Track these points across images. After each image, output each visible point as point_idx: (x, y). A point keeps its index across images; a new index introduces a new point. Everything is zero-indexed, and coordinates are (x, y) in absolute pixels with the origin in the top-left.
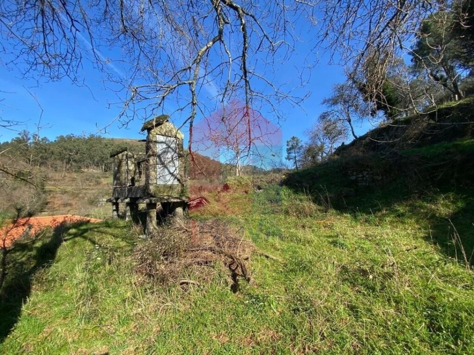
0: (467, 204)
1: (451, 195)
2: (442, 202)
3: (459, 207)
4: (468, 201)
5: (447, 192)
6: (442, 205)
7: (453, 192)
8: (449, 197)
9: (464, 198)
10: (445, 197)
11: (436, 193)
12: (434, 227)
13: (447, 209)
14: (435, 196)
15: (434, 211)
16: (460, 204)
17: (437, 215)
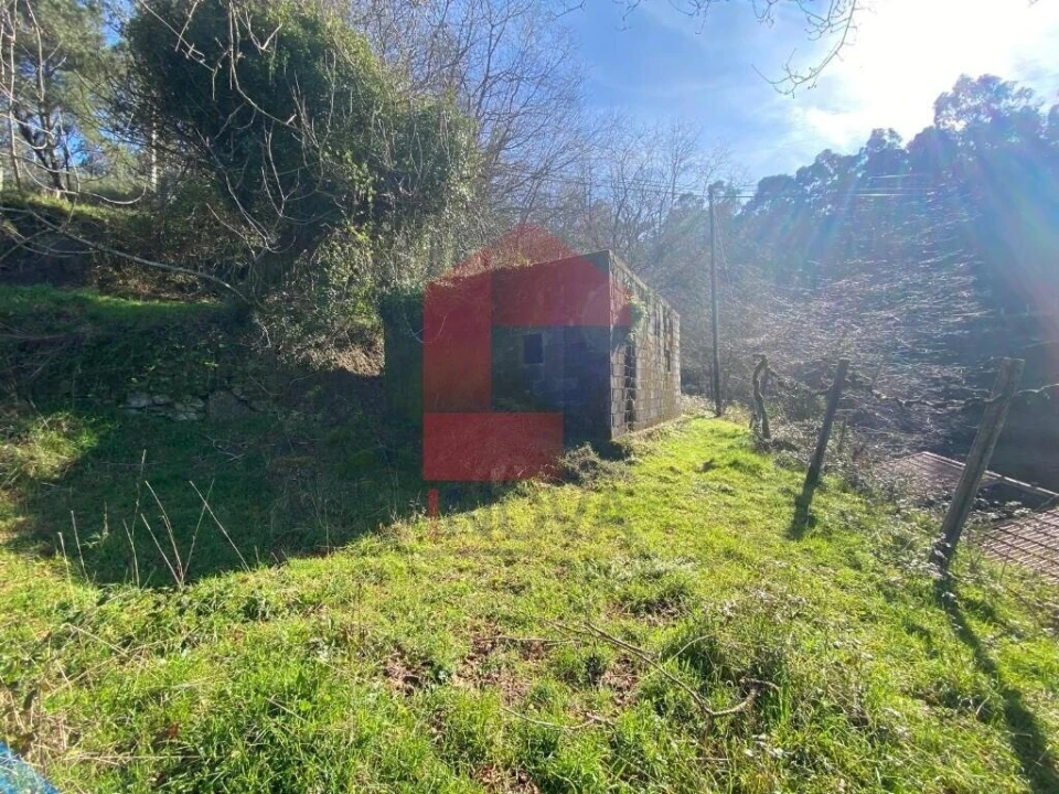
0: (101, 437)
1: (63, 418)
2: (42, 437)
3: (82, 448)
4: (101, 433)
5: (53, 412)
6: (44, 444)
7: (67, 410)
8: (59, 425)
9: (93, 426)
10: (50, 423)
11: (25, 414)
12: (28, 506)
13: (55, 455)
14: (22, 421)
15: (23, 463)
16: (85, 440)
17: (32, 473)
